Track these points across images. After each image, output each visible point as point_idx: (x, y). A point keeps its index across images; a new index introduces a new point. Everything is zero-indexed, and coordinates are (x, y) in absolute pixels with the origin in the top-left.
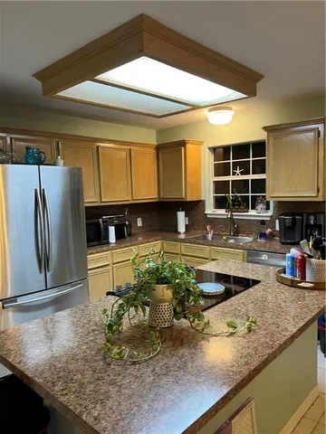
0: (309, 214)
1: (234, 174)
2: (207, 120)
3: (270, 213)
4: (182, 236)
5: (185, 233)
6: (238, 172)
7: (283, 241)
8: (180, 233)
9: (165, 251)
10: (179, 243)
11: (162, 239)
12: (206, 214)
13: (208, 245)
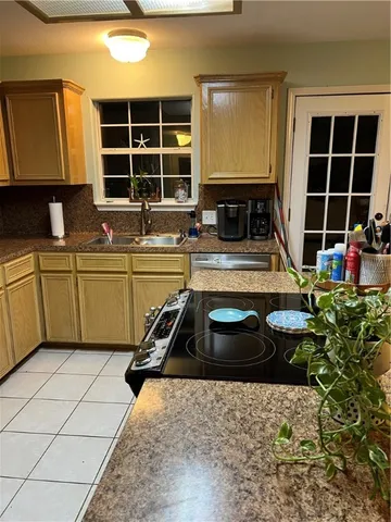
0: (255, 201)
1: (135, 145)
2: (107, 51)
3: (194, 201)
4: (62, 243)
5: (64, 238)
6: (142, 142)
7: (223, 236)
8: (57, 238)
9: (42, 268)
10: (71, 255)
11: (36, 250)
12: (95, 206)
13: (126, 252)
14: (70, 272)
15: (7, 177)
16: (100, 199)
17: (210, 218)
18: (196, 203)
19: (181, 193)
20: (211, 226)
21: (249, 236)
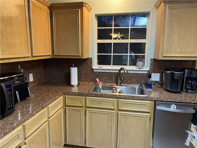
3: (146, 68)
4: (75, 90)
6: (119, 37)
8: (73, 86)
9: (67, 104)
10: (83, 97)
11: (64, 94)
12: (93, 69)
13: (115, 98)
14: (82, 107)
15: (51, 54)
16: (95, 66)
17: (156, 77)
18: (148, 69)
19: (139, 63)
20: (156, 82)
21: (184, 90)
